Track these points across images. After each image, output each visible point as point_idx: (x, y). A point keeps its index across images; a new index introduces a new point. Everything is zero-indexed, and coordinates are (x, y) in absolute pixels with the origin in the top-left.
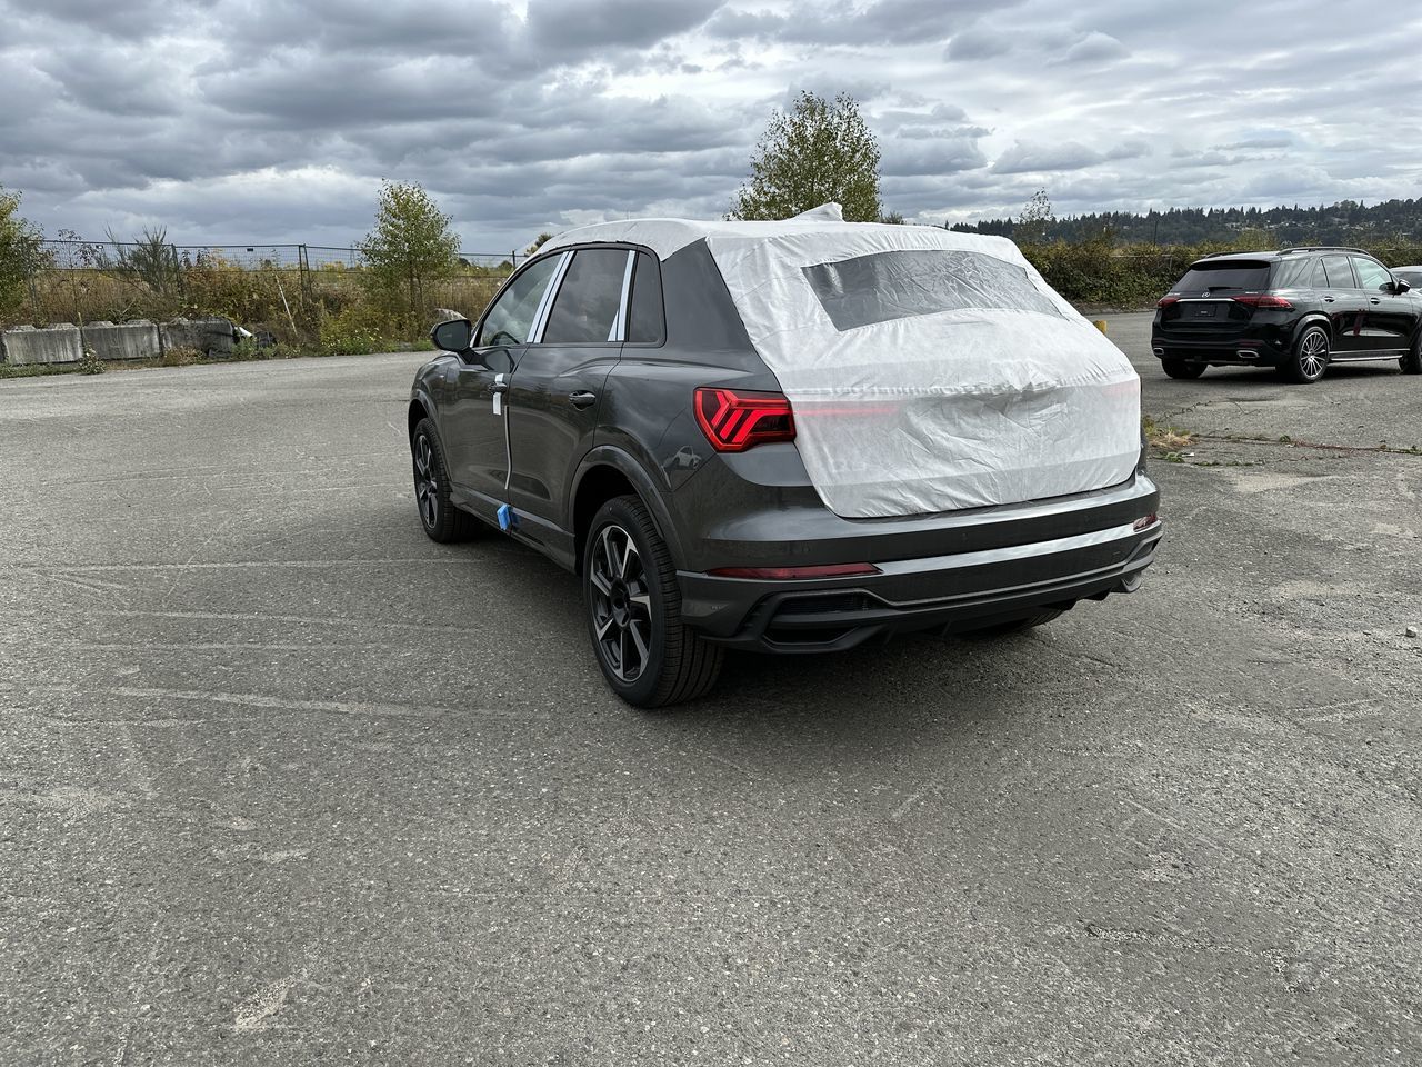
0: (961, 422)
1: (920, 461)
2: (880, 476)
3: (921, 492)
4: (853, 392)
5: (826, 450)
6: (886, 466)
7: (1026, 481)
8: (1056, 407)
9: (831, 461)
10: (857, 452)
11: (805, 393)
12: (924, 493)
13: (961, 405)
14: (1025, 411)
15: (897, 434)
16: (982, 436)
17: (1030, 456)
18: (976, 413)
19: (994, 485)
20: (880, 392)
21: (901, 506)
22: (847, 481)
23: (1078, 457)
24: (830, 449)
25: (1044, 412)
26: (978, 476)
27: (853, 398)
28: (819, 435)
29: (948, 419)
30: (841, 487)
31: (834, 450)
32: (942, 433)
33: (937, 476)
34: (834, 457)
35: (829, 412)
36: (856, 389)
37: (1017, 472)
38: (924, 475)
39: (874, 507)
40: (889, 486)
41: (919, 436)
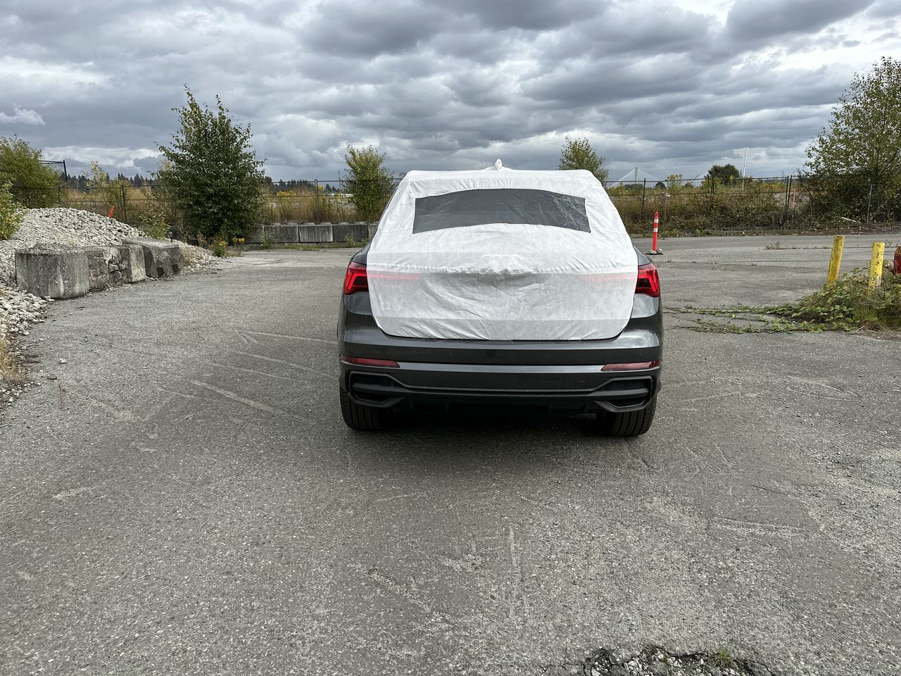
0: (463, 289)
1: (434, 309)
2: (407, 315)
3: (432, 326)
4: (397, 267)
5: (380, 297)
6: (412, 309)
7: (509, 328)
8: (535, 285)
9: (382, 303)
10: (395, 300)
11: (374, 266)
12: (435, 328)
13: (460, 279)
14: (511, 286)
15: (419, 292)
16: (477, 298)
17: (511, 313)
18: (473, 285)
19: (483, 328)
20: (411, 268)
21: (420, 332)
22: (389, 315)
23: (554, 317)
24: (382, 296)
25: (526, 288)
26: (471, 321)
27: (395, 270)
28: (378, 290)
29: (452, 286)
30: (386, 318)
31: (384, 297)
32: (449, 294)
33: (443, 318)
34: (384, 301)
35: (382, 277)
36: (398, 265)
37: (500, 322)
38: (434, 316)
39: (404, 331)
40: (412, 320)
41: (432, 294)
